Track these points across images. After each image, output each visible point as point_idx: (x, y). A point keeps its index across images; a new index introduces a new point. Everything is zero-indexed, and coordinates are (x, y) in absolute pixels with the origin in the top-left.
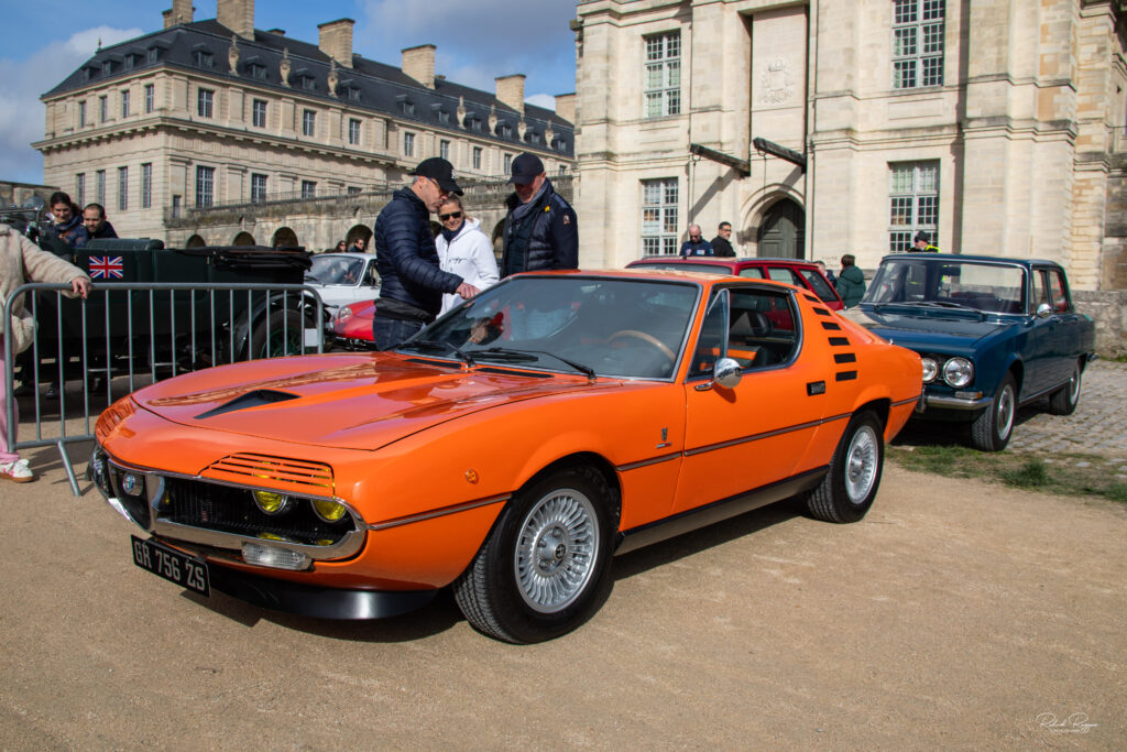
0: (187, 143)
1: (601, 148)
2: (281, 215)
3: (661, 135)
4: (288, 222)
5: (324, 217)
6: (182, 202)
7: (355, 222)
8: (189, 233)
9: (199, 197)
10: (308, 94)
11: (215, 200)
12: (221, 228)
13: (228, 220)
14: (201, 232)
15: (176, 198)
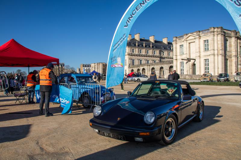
0: (131, 56)
1: (175, 59)
2: (143, 66)
3: (182, 57)
4: (144, 67)
5: (148, 66)
6: (130, 65)
7: (152, 67)
8: (131, 69)
9: (133, 64)
10: (148, 48)
11: (135, 64)
12: (136, 68)
13: (137, 67)
14: (133, 69)
15: (130, 64)
